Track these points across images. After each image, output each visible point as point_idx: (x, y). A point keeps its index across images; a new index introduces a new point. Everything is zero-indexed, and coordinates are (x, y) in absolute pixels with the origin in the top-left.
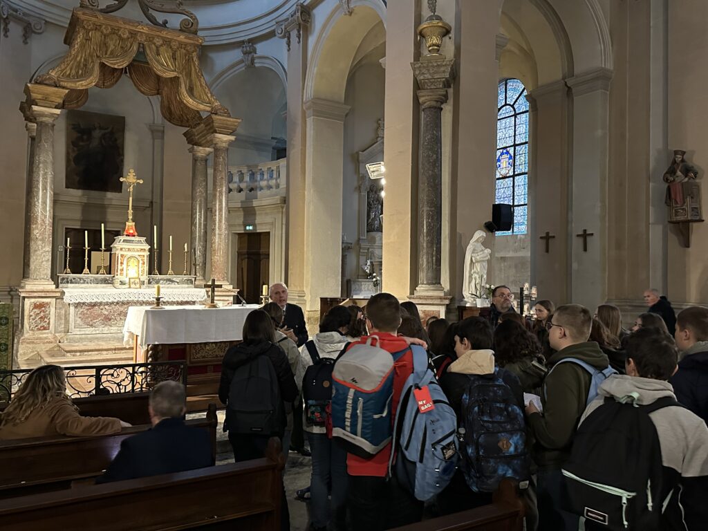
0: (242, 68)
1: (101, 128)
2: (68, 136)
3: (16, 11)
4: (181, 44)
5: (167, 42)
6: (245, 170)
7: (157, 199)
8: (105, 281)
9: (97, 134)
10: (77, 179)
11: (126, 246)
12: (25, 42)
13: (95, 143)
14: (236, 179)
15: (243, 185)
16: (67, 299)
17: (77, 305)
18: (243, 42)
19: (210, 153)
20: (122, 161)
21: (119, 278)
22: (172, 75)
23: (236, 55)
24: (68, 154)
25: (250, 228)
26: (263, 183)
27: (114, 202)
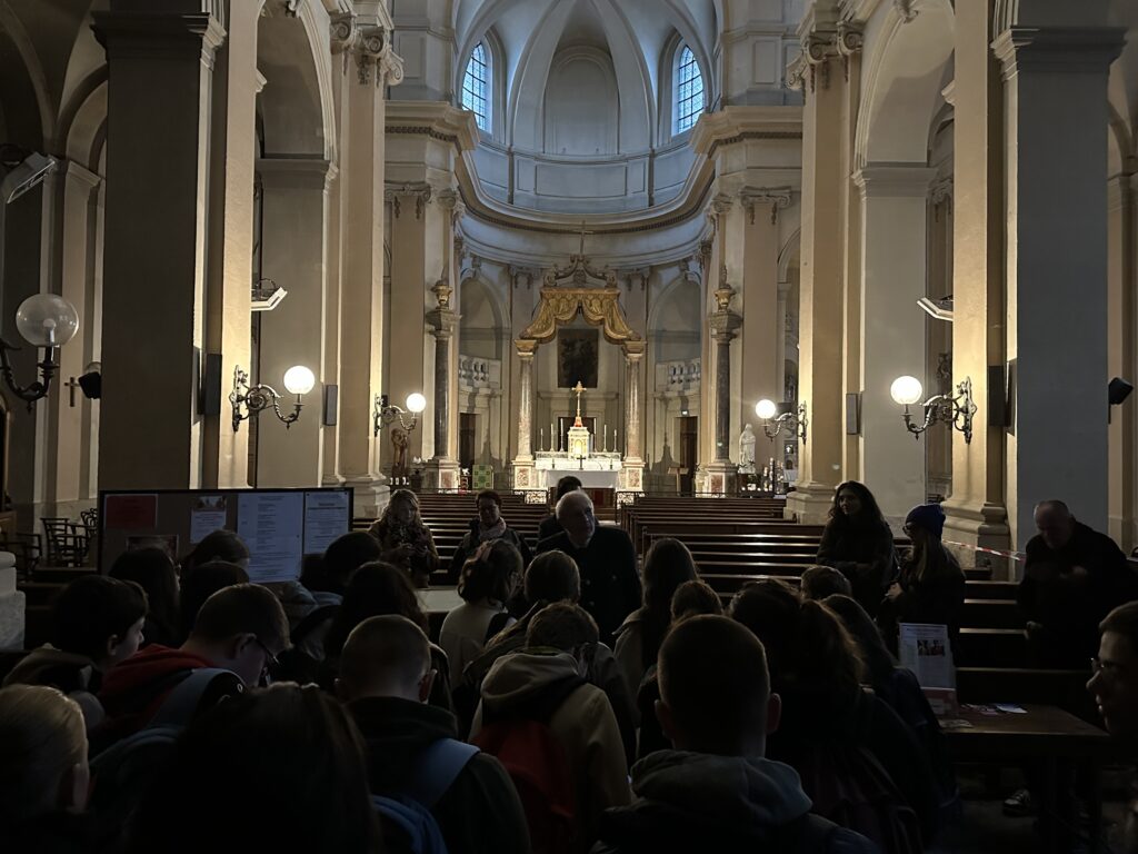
0: (679, 282)
1: (581, 340)
2: (559, 349)
3: (521, 268)
4: (606, 297)
5: (596, 297)
6: (683, 364)
7: (621, 392)
8: (563, 456)
9: (578, 345)
10: (565, 380)
11: (575, 433)
12: (529, 288)
13: (577, 352)
14: (678, 372)
15: (682, 377)
16: (537, 467)
17: (543, 471)
18: (679, 261)
19: (640, 358)
20: (597, 364)
21: (570, 454)
22: (600, 317)
23: (675, 271)
24: (559, 363)
25: (685, 413)
26: (694, 376)
27: (591, 396)
